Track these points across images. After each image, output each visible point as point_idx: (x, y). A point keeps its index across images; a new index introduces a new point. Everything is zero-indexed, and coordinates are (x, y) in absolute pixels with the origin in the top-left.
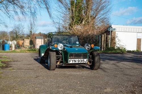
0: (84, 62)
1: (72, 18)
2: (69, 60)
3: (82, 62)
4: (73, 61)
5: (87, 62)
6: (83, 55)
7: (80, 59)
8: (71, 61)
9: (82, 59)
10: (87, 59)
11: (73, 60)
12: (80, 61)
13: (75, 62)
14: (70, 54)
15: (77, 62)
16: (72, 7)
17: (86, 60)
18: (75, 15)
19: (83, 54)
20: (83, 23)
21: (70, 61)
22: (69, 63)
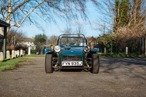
0: (79, 65)
1: (116, 20)
2: (62, 62)
3: (76, 65)
4: (66, 64)
5: (82, 65)
6: (77, 58)
7: (74, 62)
8: (65, 64)
9: (76, 62)
10: (82, 62)
11: (66, 62)
12: (74, 64)
13: (69, 65)
14: (63, 56)
15: (71, 65)
16: (116, 7)
17: (80, 63)
18: (120, 17)
19: (77, 56)
20: (129, 24)
21: (63, 64)
22: (62, 65)
